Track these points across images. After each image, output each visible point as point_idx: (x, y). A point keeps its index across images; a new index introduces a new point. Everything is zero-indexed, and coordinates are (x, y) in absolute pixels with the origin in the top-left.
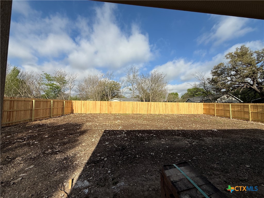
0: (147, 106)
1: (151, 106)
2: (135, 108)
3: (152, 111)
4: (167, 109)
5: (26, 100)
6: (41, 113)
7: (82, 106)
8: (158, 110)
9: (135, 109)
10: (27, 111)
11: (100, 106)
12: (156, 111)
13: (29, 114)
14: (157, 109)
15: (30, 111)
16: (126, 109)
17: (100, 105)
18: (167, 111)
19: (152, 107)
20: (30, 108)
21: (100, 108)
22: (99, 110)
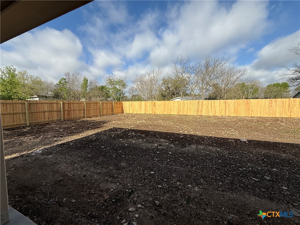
0: (196, 105)
1: (202, 105)
2: (182, 108)
3: (204, 111)
4: (227, 109)
5: (79, 102)
6: (92, 113)
7: (130, 107)
8: (213, 111)
9: (182, 110)
10: (81, 111)
11: (144, 107)
12: (210, 111)
13: (83, 112)
14: (211, 110)
15: (83, 110)
16: (171, 109)
17: (144, 105)
18: (227, 112)
19: (204, 107)
20: (82, 108)
21: (145, 108)
22: (144, 110)
